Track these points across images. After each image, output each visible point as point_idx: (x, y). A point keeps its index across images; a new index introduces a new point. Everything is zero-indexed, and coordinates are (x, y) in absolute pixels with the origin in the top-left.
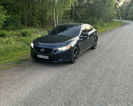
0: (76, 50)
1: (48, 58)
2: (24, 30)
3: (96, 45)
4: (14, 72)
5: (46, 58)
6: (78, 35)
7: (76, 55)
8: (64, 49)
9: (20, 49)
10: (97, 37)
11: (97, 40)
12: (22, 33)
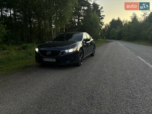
0: (81, 53)
1: (55, 61)
2: (24, 45)
3: (94, 53)
4: (19, 77)
5: (53, 61)
6: (82, 40)
7: (81, 58)
8: (71, 51)
9: (22, 58)
10: (95, 45)
11: (95, 48)
12: (23, 47)
